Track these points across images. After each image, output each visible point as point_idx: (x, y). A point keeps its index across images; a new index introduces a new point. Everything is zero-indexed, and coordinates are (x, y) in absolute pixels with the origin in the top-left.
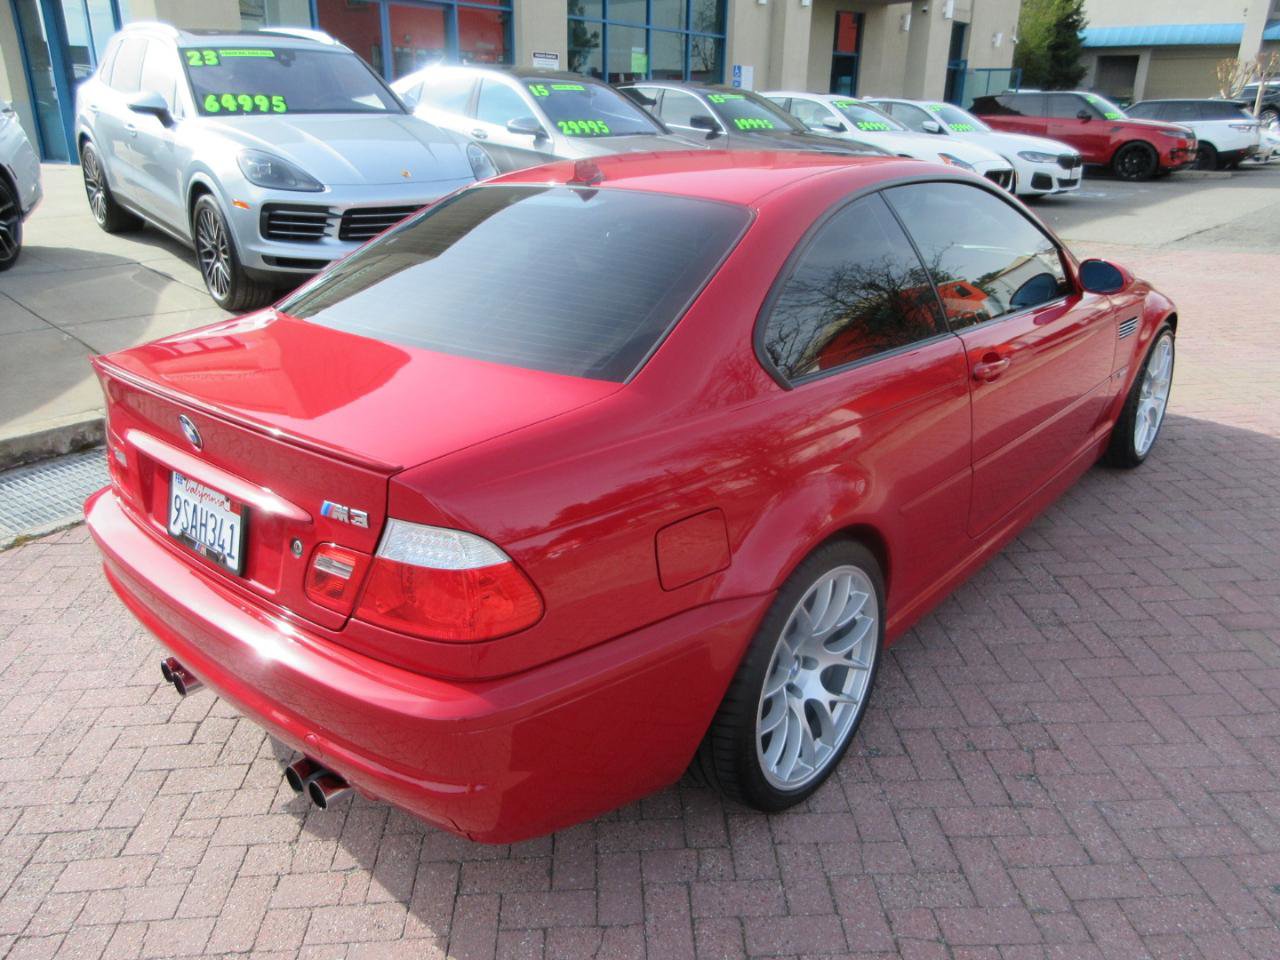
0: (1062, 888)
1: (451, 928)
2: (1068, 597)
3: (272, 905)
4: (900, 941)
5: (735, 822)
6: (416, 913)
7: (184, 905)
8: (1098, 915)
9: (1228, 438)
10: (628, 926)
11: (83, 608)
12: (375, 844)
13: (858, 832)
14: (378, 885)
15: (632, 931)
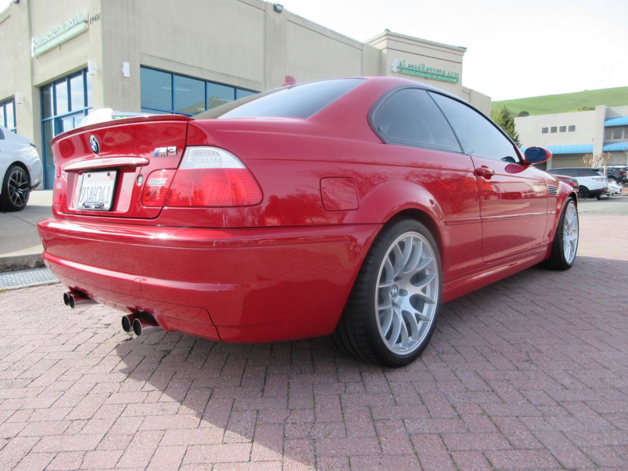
0: (551, 397)
1: (205, 411)
2: (539, 307)
3: (105, 403)
4: (461, 414)
5: (366, 374)
6: (185, 405)
7: (56, 403)
8: (573, 407)
10: (305, 409)
11: (29, 311)
12: (166, 382)
13: (434, 378)
14: (166, 396)
15: (307, 411)
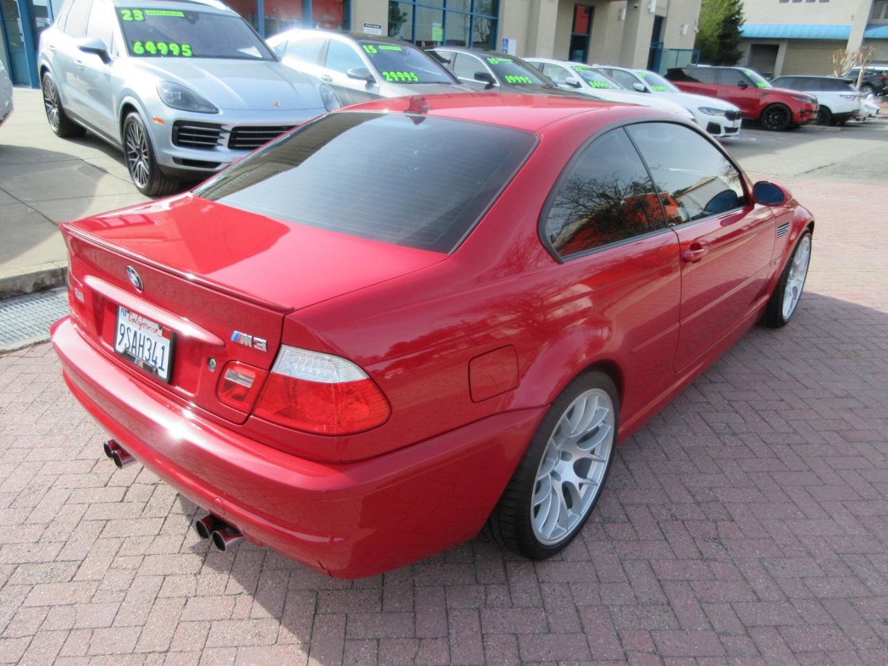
0: (739, 618)
1: (311, 638)
2: (738, 415)
3: (182, 619)
4: (628, 653)
5: (511, 566)
6: (286, 626)
7: (118, 617)
8: (764, 637)
9: (844, 309)
10: (437, 638)
11: (44, 403)
12: (256, 576)
13: (597, 575)
14: (259, 605)
15: (439, 642)
